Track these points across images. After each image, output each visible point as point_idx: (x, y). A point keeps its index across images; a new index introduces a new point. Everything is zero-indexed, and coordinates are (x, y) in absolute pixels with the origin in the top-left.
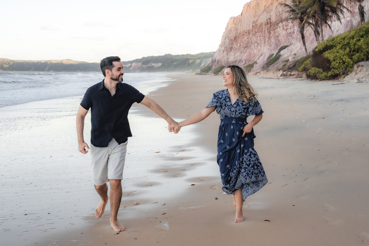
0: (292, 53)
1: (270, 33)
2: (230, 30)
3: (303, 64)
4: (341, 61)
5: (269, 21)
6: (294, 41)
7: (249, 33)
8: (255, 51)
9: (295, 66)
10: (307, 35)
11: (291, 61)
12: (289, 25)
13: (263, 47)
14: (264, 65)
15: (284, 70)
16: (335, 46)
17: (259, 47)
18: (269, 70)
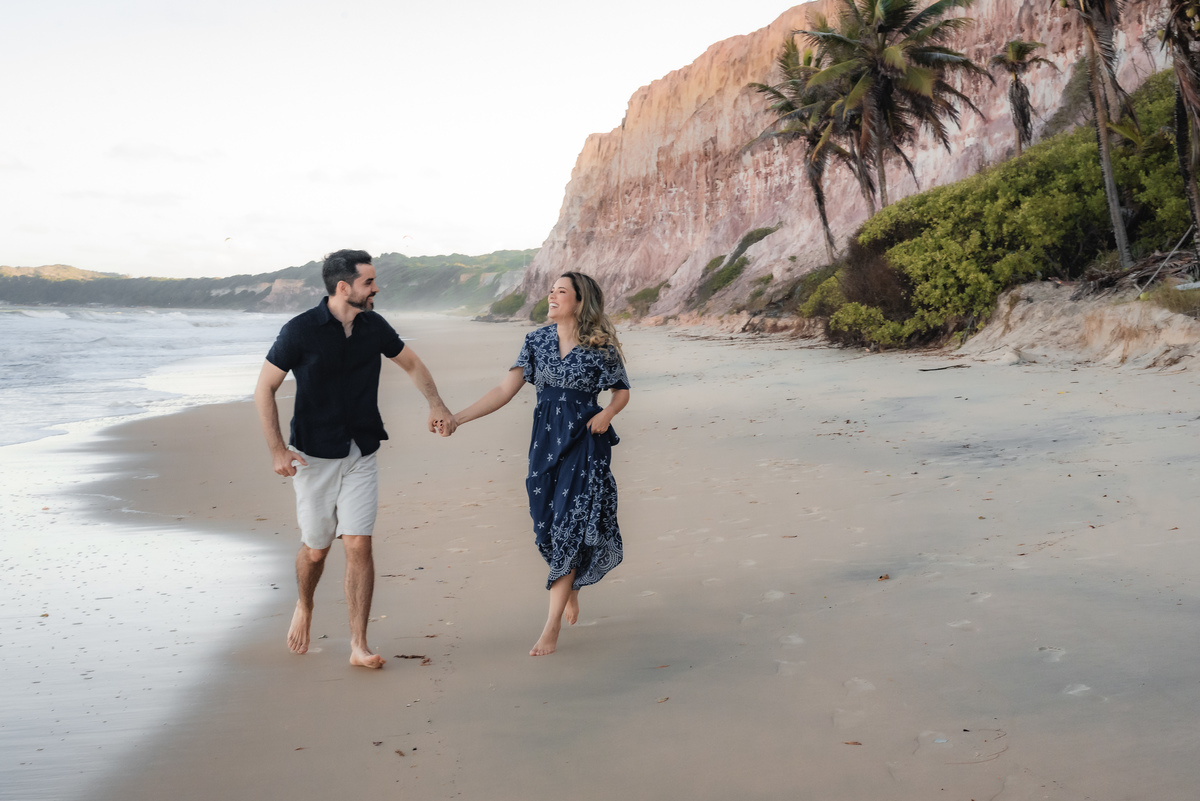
0: (785, 253)
1: (714, 188)
2: (587, 178)
3: (815, 291)
4: (952, 280)
5: (712, 147)
6: (790, 215)
7: (647, 187)
8: (666, 246)
9: (789, 296)
10: (834, 195)
11: (779, 280)
12: (777, 163)
13: (690, 234)
14: (692, 293)
15: (754, 310)
16: (928, 226)
17: (679, 234)
18: (707, 310)
